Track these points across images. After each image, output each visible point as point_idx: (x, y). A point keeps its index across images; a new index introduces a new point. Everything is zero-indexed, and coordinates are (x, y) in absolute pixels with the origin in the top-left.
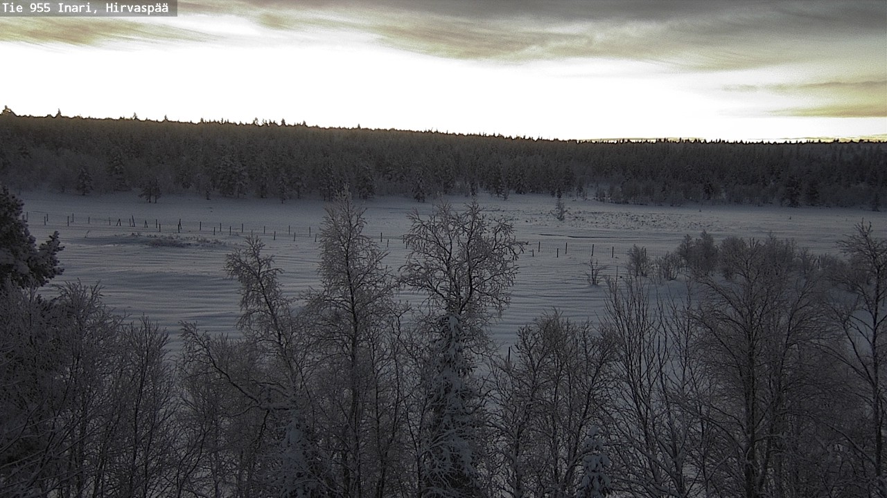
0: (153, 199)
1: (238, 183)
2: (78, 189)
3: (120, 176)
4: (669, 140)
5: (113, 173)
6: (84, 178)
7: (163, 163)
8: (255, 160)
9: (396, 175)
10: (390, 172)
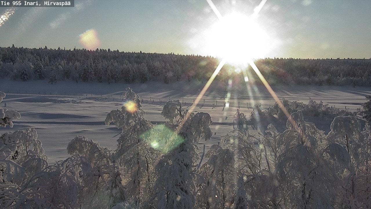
0: (54, 83)
1: (90, 76)
2: (21, 79)
3: (40, 73)
4: (270, 58)
5: (37, 72)
6: (24, 74)
7: (58, 68)
8: (97, 67)
9: (156, 73)
10: (154, 72)
